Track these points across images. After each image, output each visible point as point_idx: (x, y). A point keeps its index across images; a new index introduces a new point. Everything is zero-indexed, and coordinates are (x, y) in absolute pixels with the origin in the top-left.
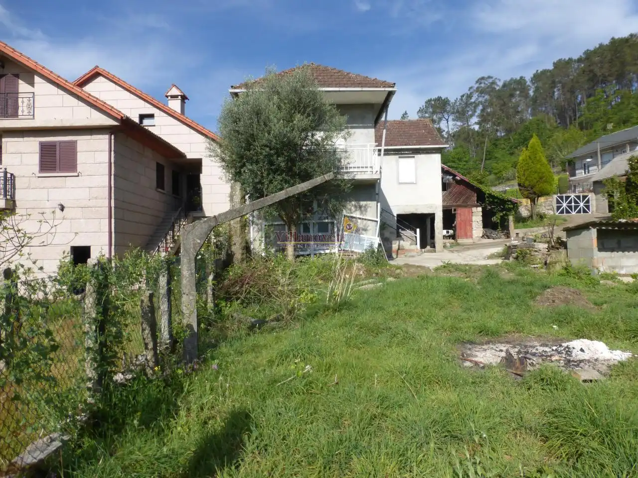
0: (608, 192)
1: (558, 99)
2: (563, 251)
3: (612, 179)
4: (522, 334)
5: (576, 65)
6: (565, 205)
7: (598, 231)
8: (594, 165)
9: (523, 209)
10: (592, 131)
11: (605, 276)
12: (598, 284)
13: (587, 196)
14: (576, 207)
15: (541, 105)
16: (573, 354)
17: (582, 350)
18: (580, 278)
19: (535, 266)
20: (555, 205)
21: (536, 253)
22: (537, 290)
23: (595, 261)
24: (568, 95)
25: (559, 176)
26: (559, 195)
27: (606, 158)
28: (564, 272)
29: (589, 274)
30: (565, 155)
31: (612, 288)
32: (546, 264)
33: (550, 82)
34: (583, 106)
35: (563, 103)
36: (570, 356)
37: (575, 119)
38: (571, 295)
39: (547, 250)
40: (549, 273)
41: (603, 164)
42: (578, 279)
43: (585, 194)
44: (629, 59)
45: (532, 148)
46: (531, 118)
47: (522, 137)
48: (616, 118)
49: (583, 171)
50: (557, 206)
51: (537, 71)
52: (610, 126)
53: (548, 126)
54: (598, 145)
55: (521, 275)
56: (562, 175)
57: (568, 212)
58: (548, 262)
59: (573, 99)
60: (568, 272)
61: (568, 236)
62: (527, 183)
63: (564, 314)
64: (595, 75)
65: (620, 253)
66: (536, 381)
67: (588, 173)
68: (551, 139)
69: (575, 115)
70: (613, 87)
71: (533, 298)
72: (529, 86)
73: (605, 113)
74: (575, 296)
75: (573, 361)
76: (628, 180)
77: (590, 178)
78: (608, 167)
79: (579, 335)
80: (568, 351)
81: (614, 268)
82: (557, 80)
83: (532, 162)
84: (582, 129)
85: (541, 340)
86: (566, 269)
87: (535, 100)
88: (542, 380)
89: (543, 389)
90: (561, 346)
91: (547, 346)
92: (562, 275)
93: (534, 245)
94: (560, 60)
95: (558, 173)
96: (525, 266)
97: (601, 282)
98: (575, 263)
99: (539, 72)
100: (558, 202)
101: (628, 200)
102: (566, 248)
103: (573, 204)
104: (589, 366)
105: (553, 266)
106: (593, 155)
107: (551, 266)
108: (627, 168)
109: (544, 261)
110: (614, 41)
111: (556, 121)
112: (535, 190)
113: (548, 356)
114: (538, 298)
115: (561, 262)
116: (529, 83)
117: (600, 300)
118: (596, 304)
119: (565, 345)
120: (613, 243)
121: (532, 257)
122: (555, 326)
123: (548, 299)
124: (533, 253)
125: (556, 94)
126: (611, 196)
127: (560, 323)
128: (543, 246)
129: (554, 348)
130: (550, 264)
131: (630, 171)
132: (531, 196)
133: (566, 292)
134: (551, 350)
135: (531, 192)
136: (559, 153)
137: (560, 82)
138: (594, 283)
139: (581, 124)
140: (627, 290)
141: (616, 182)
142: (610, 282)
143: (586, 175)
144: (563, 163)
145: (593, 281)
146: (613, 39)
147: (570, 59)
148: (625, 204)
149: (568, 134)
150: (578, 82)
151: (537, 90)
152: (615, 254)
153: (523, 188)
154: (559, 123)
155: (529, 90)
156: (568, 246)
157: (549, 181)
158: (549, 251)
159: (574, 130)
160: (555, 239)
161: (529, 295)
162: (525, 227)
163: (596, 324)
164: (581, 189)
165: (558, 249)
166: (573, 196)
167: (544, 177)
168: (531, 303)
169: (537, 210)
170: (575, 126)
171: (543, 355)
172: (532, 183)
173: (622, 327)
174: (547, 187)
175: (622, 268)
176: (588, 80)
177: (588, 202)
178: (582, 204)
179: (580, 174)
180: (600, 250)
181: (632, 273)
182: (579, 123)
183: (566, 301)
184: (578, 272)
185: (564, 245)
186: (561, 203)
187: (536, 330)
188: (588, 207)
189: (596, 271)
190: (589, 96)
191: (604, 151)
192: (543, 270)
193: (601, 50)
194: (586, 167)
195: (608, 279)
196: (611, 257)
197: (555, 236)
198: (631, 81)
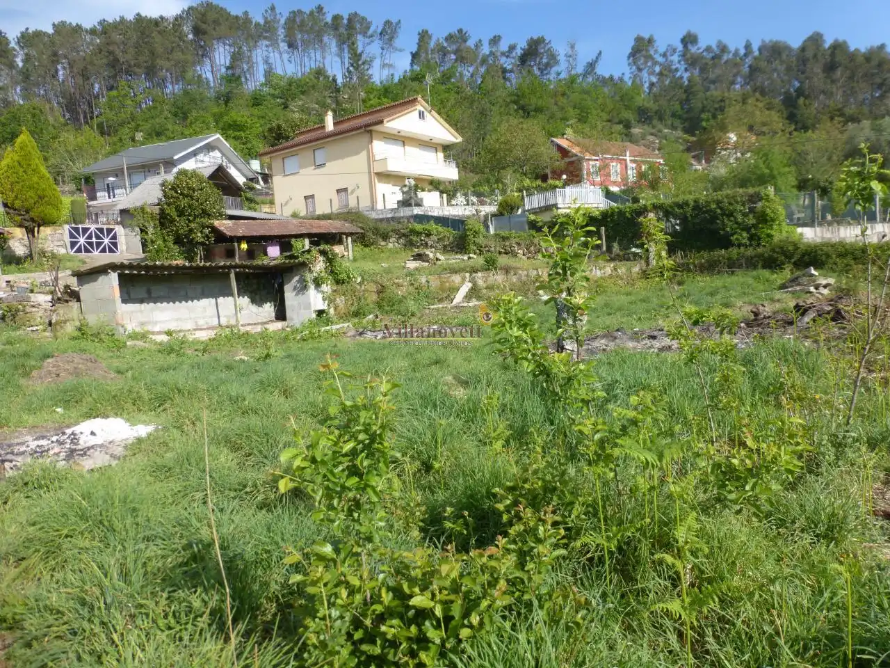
0: (139, 226)
1: (63, 81)
2: (75, 305)
3: (142, 209)
4: (5, 428)
5: (88, 38)
6: (82, 240)
7: (119, 275)
8: (120, 187)
9: (17, 244)
10: (116, 139)
11: (134, 336)
12: (125, 346)
13: (113, 229)
14: (99, 244)
15: (37, 85)
16: (81, 442)
17: (93, 433)
18: (101, 340)
19: (34, 328)
20: (68, 240)
21: (34, 309)
22: (33, 363)
23: (119, 316)
24: (80, 80)
25: (73, 198)
26: (73, 225)
27: (136, 178)
28: (77, 333)
29: (113, 335)
30: (81, 168)
31: (142, 351)
32: (50, 324)
33: (50, 53)
34: (103, 100)
35: (72, 90)
36: (77, 444)
37: (92, 118)
38: (83, 364)
39: (51, 304)
40: (56, 338)
41: (133, 186)
42: (98, 342)
43: (112, 227)
44: (160, 50)
45: (22, 148)
46: (21, 102)
47: (8, 130)
48: (147, 126)
49: (107, 194)
50: (71, 242)
51: (27, 29)
52: (139, 136)
53: (51, 119)
54: (124, 160)
55: (9, 343)
56: (77, 197)
57: (87, 251)
58: (53, 321)
59: (87, 87)
60: (83, 334)
61: (81, 283)
62: (18, 204)
63: (71, 391)
64: (117, 60)
65: (152, 304)
66: (15, 488)
67: (114, 197)
68: (57, 141)
69: (92, 112)
70: (142, 84)
71: (26, 374)
72: (14, 49)
73: (133, 118)
74: (89, 364)
75: (79, 450)
76: (162, 210)
77: (115, 205)
78: (137, 191)
79: (92, 414)
80: (74, 438)
81: (142, 324)
82: (61, 52)
83: (24, 172)
84: (102, 133)
85: (36, 433)
86: (80, 329)
87: (26, 75)
88: (26, 484)
89: (27, 497)
90: (64, 433)
91: (43, 437)
92: (75, 338)
93: (30, 297)
94: (63, 23)
95: (72, 193)
96: (18, 328)
97: (128, 343)
98: (92, 320)
99: (30, 31)
100: (72, 236)
101: (164, 238)
102: (79, 300)
103: (94, 240)
104: (101, 451)
105: (61, 327)
106: (118, 173)
107: (58, 327)
108: (160, 194)
109: (47, 321)
110: (139, 19)
111: (64, 116)
112: (32, 214)
113: (45, 451)
114: (34, 373)
115: (74, 320)
116: (13, 44)
117: (123, 367)
118: (119, 372)
119: (69, 431)
120: (141, 291)
121: (28, 315)
122: (59, 410)
123: (50, 373)
124: (28, 309)
125: (61, 73)
126: (143, 231)
127: (66, 404)
128: (43, 299)
129: (54, 438)
130: (57, 323)
131: (163, 199)
132: (27, 224)
133: (76, 360)
134: (50, 442)
135: (27, 217)
136: (71, 163)
137: (66, 57)
138: (119, 346)
139: (100, 126)
140: (159, 351)
141: (147, 213)
142: (140, 343)
143: (110, 200)
144: (76, 179)
145: (117, 343)
146: (138, 14)
147: (79, 27)
148: (160, 242)
149: (83, 138)
150: (92, 63)
151: (27, 59)
152: (144, 306)
153: (12, 211)
154: (69, 119)
155: (15, 56)
156: (82, 298)
157: (56, 205)
158: (53, 305)
159: (89, 134)
160: (62, 288)
161: (20, 371)
162: (20, 271)
163: (114, 397)
164: (105, 219)
165: (67, 301)
166: (93, 227)
167: (44, 197)
168: (23, 382)
169: (40, 246)
170: (92, 128)
171: (36, 452)
172: (27, 205)
173: (145, 395)
174: (50, 211)
175: (156, 323)
176: (108, 65)
177: (114, 237)
178: (106, 241)
179: (102, 198)
180: (124, 301)
181: (166, 330)
182: (98, 125)
183: (77, 373)
184: (99, 333)
185: (75, 296)
186: (76, 238)
187: (30, 419)
188: (115, 245)
189: (122, 330)
190: (111, 88)
191: (133, 169)
192: (47, 334)
193: (121, 25)
194: (110, 189)
195: (138, 340)
196: (141, 312)
197: (61, 284)
198: (164, 80)
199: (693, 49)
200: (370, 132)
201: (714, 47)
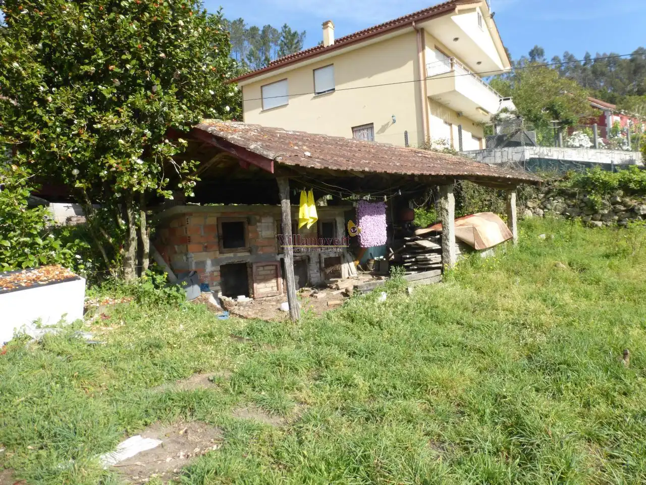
199: (539, 60)
200: (421, 31)
201: (561, 58)
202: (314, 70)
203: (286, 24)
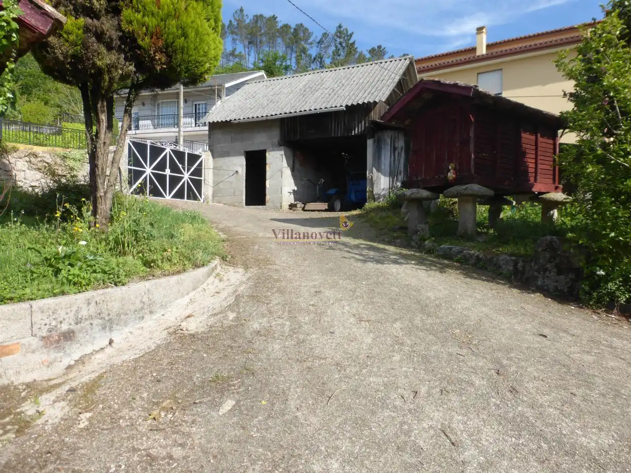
6: (148, 170)
50: (131, 171)
57: (154, 192)
100: (132, 159)
177: (199, 171)
178: (186, 176)
186: (140, 165)
188: (198, 185)
202: (478, 74)
203: (340, 25)
